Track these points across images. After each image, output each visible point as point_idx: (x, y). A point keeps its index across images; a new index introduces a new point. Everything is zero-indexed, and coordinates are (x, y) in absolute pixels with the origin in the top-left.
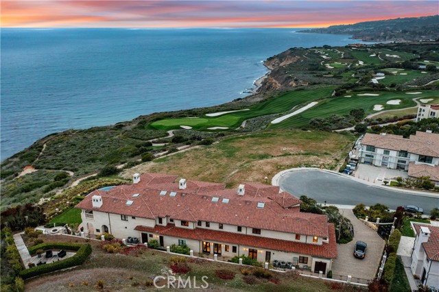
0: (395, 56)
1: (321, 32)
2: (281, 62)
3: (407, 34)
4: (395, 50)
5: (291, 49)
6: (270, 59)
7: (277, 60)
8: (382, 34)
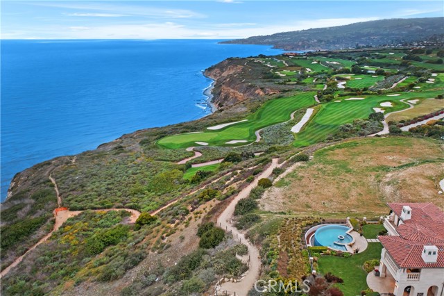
0: (335, 63)
1: (243, 43)
2: (223, 72)
3: (323, 43)
4: (331, 57)
5: (228, 59)
6: (210, 69)
7: (217, 70)
8: (300, 43)
